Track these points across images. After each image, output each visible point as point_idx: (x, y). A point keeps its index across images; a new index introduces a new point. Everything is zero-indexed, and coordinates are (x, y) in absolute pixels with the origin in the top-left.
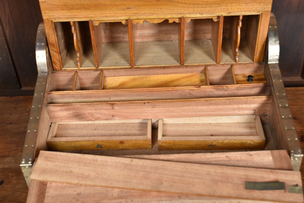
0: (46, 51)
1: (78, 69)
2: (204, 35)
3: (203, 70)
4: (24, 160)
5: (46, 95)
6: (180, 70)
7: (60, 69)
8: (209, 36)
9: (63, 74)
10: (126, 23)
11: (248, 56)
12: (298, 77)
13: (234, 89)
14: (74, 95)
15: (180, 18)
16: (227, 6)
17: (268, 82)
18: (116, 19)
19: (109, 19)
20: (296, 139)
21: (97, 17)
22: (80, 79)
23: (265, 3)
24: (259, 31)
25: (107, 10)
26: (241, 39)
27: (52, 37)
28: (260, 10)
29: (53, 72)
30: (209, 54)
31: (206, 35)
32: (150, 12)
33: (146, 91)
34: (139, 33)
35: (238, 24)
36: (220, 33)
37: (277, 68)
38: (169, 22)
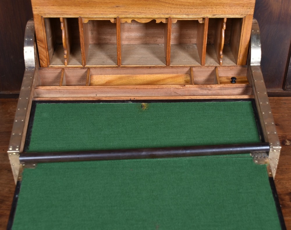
0: (34, 46)
1: (65, 66)
2: (190, 40)
3: (188, 72)
4: (11, 147)
5: (33, 89)
6: (166, 70)
7: (46, 66)
8: (194, 41)
9: (50, 71)
10: (115, 21)
11: (231, 60)
12: (279, 89)
13: (217, 88)
14: (61, 91)
15: (167, 19)
16: (212, 8)
17: (250, 83)
18: (105, 17)
19: (98, 17)
20: (275, 133)
21: (87, 14)
22: (67, 77)
23: (248, 7)
24: (242, 34)
25: (96, 7)
26: (224, 45)
27: (43, 32)
28: (243, 14)
29: (40, 69)
30: (194, 57)
31: (192, 40)
32: (138, 11)
33: (132, 89)
34: (126, 35)
35: (222, 27)
36: (205, 35)
37: (259, 70)
38: (156, 22)
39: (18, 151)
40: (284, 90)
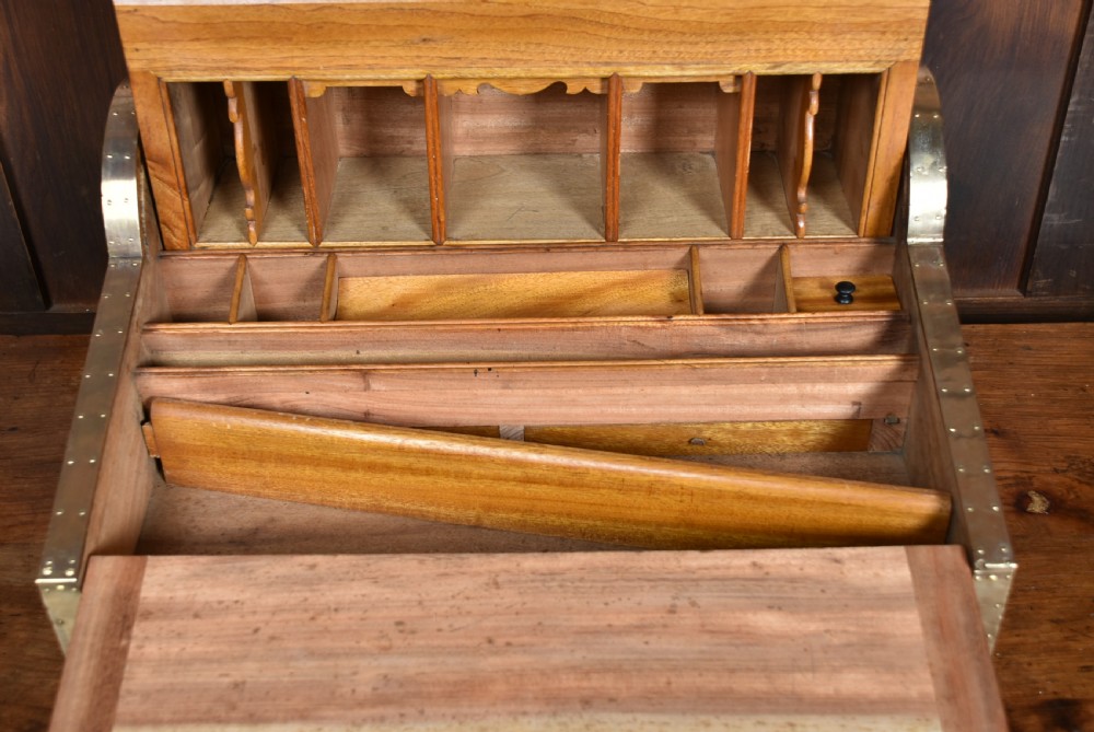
0: (138, 181)
1: (251, 246)
2: (690, 138)
3: (682, 261)
4: (50, 562)
5: (134, 336)
6: (605, 257)
7: (185, 245)
8: (707, 141)
9: (196, 264)
10: (418, 90)
11: (839, 215)
12: (1008, 290)
13: (786, 327)
14: (233, 339)
15: (605, 80)
16: (768, 40)
17: (905, 307)
18: (383, 76)
19: (358, 77)
20: (995, 508)
21: (318, 69)
22: (256, 282)
23: (899, 33)
24: (876, 131)
25: (351, 45)
26: (816, 154)
27: (160, 135)
28: (884, 58)
29: (161, 257)
30: (705, 205)
31: (699, 138)
32: (502, 55)
33: (483, 330)
34: (465, 124)
35: (806, 105)
36: (743, 134)
37: (937, 260)
38: (568, 92)
39: (74, 580)
40: (1025, 295)
